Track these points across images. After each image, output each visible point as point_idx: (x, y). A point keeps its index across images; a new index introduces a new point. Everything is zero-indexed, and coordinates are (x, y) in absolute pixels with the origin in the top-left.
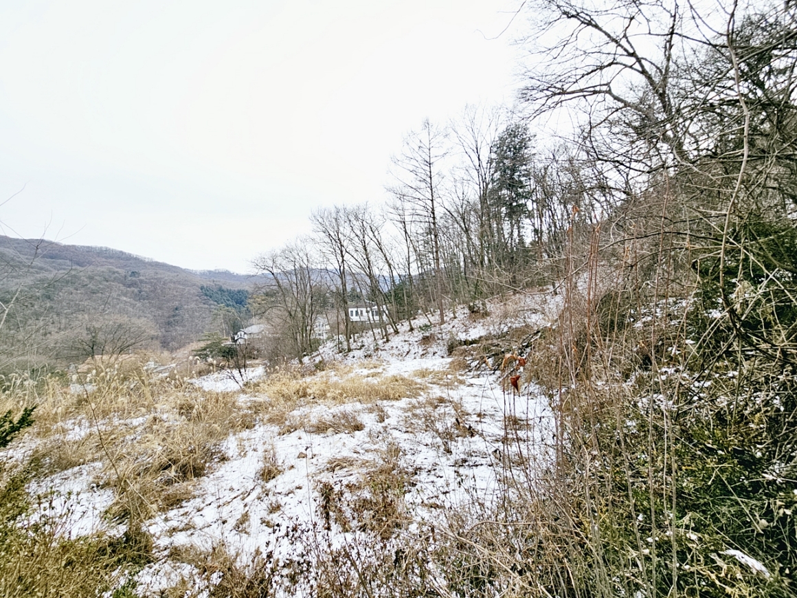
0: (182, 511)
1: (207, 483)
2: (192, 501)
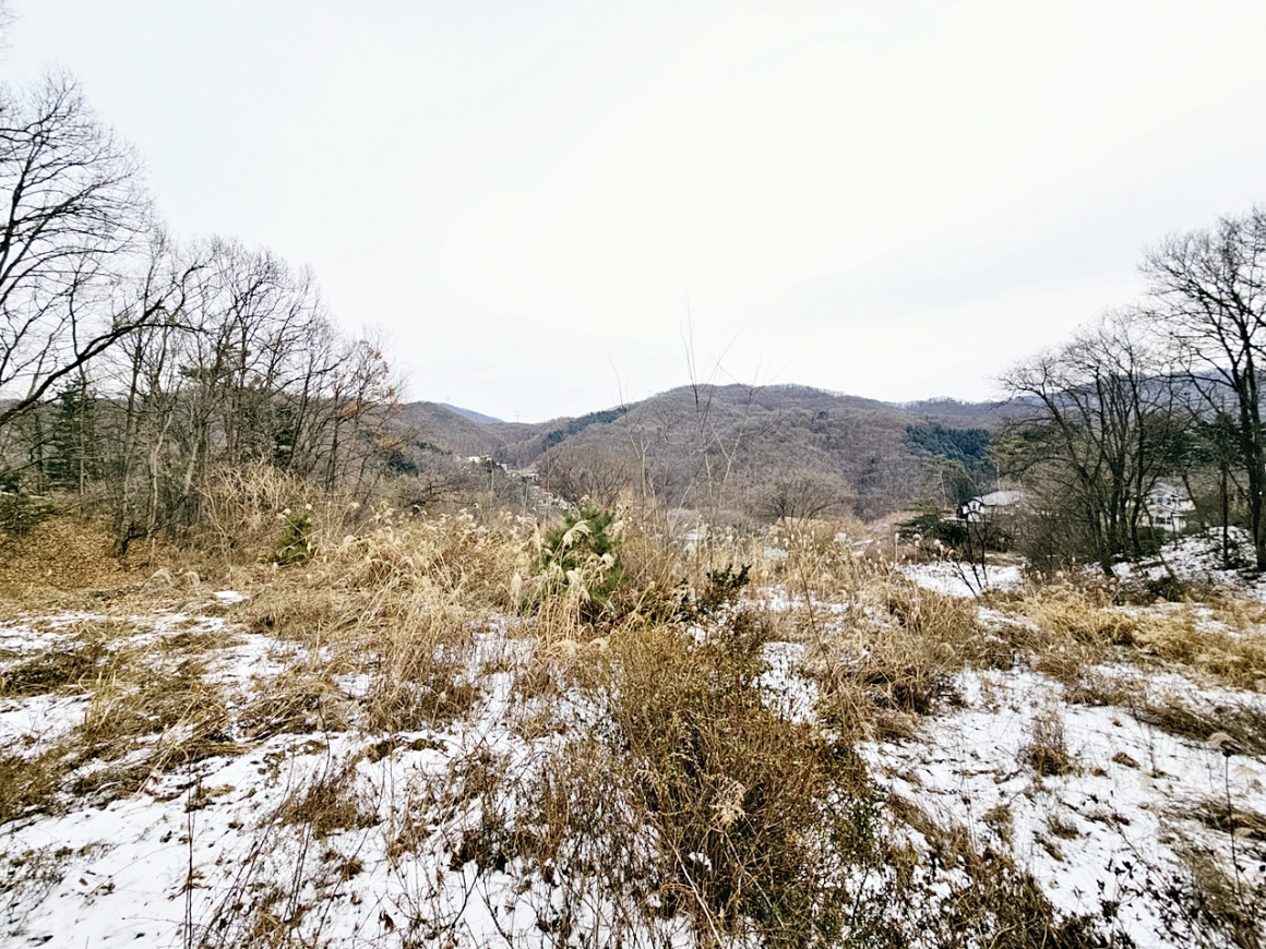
0: (901, 751)
1: (939, 728)
2: (913, 744)
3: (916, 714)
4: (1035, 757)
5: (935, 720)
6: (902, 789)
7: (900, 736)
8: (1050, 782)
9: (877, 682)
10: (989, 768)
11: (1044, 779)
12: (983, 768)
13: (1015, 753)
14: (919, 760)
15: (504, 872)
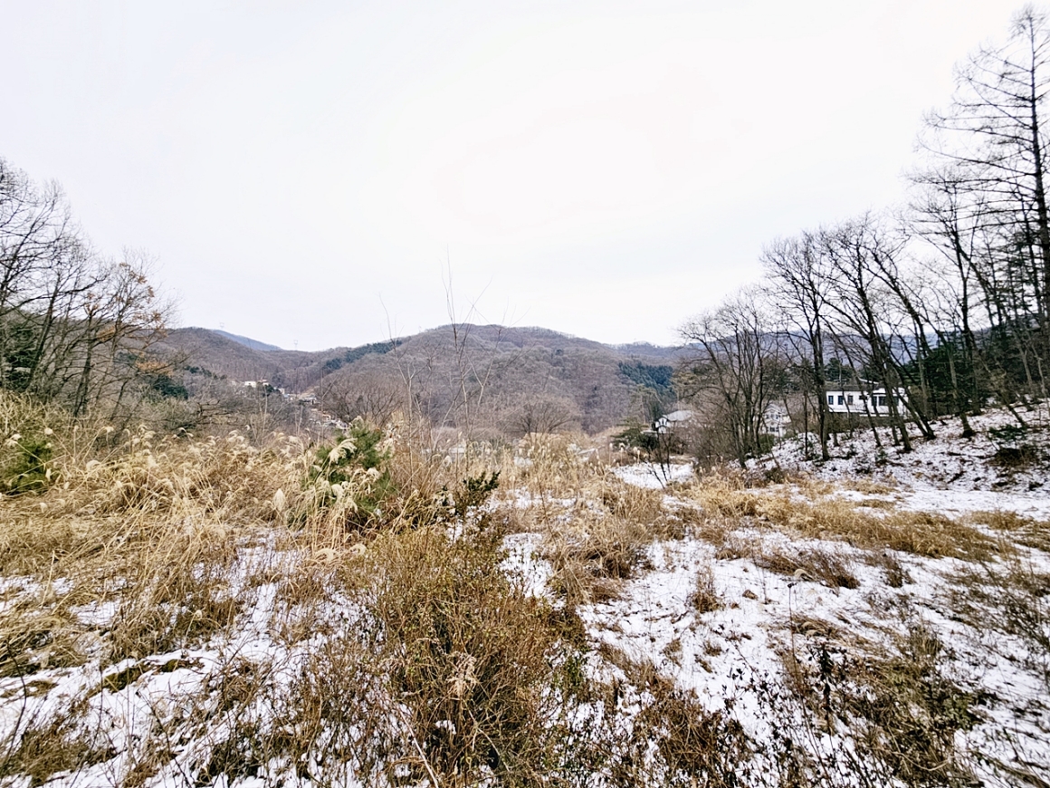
0: (610, 609)
1: (633, 588)
2: (618, 602)
3: (620, 579)
4: (696, 601)
5: (634, 582)
6: (610, 637)
7: (609, 598)
8: (706, 617)
9: (593, 557)
10: (668, 612)
11: (701, 615)
12: (664, 614)
13: (685, 600)
14: (622, 614)
15: (256, 777)
